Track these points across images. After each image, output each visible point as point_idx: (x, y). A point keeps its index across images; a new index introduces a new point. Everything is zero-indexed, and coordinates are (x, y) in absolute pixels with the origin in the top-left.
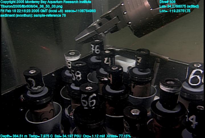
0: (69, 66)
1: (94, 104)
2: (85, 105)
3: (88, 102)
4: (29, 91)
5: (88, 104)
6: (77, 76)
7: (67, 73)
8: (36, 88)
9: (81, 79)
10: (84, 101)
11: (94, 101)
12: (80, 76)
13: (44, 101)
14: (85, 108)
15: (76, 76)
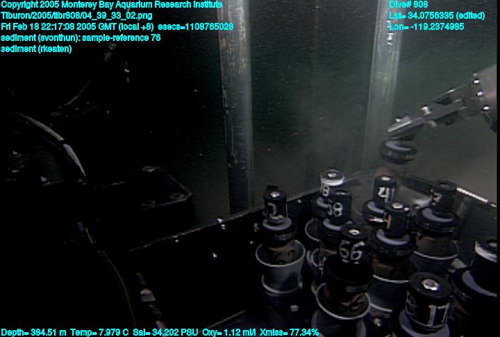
0: (325, 193)
1: (358, 258)
2: (345, 257)
3: (350, 253)
4: (266, 220)
5: (350, 256)
6: (336, 209)
7: (320, 202)
8: (276, 218)
9: (340, 214)
10: (344, 249)
11: (360, 252)
12: (340, 210)
13: (283, 237)
14: (343, 260)
15: (333, 210)
